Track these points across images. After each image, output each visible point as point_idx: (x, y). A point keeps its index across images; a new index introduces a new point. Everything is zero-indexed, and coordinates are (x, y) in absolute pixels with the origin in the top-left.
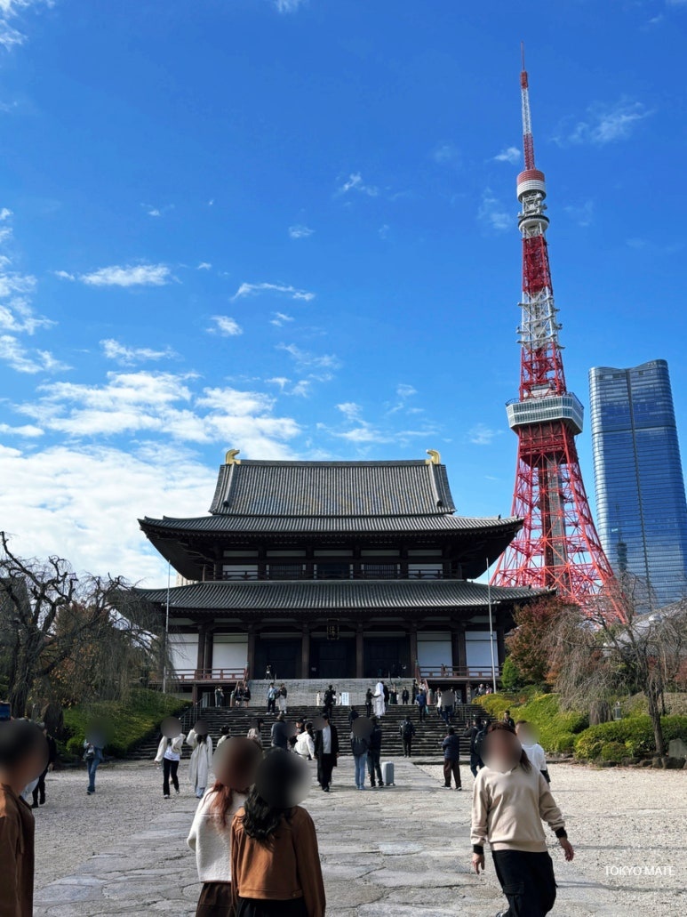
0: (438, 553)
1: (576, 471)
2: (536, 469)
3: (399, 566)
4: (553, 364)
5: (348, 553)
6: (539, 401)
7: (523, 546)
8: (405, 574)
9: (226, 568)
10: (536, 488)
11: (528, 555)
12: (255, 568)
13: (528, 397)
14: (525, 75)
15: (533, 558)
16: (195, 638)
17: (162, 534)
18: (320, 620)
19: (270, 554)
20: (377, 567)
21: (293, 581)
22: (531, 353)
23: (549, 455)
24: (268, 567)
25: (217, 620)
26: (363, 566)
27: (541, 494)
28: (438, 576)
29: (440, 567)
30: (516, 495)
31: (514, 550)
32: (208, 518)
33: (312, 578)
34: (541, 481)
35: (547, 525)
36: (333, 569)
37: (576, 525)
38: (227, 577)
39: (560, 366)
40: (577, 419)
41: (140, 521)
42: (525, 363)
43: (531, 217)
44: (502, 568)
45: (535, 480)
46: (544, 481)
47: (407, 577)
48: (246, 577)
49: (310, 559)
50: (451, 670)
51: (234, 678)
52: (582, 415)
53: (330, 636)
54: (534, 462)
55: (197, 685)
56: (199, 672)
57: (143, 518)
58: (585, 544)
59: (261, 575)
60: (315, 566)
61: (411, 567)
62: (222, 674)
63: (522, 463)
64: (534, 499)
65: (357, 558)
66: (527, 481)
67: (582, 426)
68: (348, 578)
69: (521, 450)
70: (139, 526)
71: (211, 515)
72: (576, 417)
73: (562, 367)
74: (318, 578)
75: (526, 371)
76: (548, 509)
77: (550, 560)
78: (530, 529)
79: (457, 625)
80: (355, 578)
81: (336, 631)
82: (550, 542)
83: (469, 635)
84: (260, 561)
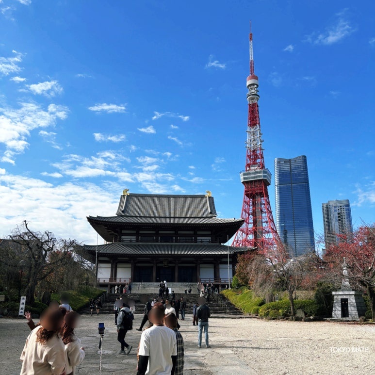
0: (209, 233)
1: (267, 200)
2: (251, 199)
3: (193, 238)
4: (260, 156)
5: (173, 232)
6: (253, 171)
7: (245, 230)
8: (196, 241)
9: (123, 237)
10: (251, 207)
11: (247, 234)
12: (135, 237)
13: (249, 170)
14: (251, 35)
15: (249, 235)
16: (110, 265)
17: (96, 223)
18: (161, 259)
19: (141, 232)
20: (184, 238)
21: (150, 243)
22: (251, 152)
23: (257, 194)
24: (140, 237)
25: (118, 258)
26: (179, 238)
27: (253, 209)
28: (209, 242)
29: (210, 238)
30: (242, 210)
31: (241, 232)
32: (115, 217)
33: (158, 242)
34: (253, 205)
35: (255, 222)
36: (167, 239)
37: (267, 222)
38: (123, 241)
39: (262, 157)
40: (269, 179)
41: (87, 218)
42: (248, 156)
43: (252, 95)
44: (236, 239)
45: (251, 204)
46: (254, 205)
47: (196, 242)
48: (131, 241)
49: (157, 234)
50: (213, 280)
51: (125, 282)
52: (271, 178)
53: (165, 266)
54: (250, 197)
55: (110, 284)
56: (111, 279)
57: (88, 216)
58: (270, 230)
59: (137, 241)
60: (159, 238)
61: (198, 238)
62: (120, 280)
63: (246, 197)
64: (250, 212)
65: (176, 234)
66: (248, 204)
67: (270, 182)
68: (173, 242)
69: (246, 191)
70: (87, 219)
71: (117, 216)
72: (268, 178)
73: (263, 158)
74: (160, 242)
75: (248, 159)
76: (256, 216)
77: (256, 237)
78: (248, 224)
79: (216, 262)
80: (176, 242)
81: (167, 263)
82: (256, 229)
83: (221, 266)
84: (137, 235)
